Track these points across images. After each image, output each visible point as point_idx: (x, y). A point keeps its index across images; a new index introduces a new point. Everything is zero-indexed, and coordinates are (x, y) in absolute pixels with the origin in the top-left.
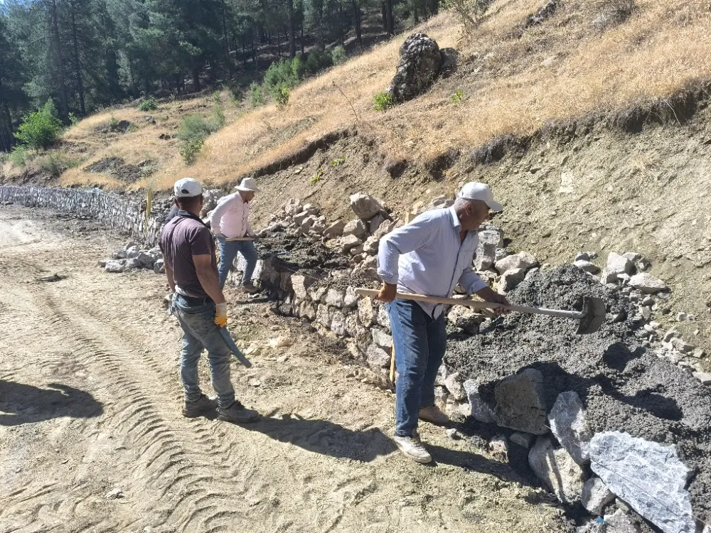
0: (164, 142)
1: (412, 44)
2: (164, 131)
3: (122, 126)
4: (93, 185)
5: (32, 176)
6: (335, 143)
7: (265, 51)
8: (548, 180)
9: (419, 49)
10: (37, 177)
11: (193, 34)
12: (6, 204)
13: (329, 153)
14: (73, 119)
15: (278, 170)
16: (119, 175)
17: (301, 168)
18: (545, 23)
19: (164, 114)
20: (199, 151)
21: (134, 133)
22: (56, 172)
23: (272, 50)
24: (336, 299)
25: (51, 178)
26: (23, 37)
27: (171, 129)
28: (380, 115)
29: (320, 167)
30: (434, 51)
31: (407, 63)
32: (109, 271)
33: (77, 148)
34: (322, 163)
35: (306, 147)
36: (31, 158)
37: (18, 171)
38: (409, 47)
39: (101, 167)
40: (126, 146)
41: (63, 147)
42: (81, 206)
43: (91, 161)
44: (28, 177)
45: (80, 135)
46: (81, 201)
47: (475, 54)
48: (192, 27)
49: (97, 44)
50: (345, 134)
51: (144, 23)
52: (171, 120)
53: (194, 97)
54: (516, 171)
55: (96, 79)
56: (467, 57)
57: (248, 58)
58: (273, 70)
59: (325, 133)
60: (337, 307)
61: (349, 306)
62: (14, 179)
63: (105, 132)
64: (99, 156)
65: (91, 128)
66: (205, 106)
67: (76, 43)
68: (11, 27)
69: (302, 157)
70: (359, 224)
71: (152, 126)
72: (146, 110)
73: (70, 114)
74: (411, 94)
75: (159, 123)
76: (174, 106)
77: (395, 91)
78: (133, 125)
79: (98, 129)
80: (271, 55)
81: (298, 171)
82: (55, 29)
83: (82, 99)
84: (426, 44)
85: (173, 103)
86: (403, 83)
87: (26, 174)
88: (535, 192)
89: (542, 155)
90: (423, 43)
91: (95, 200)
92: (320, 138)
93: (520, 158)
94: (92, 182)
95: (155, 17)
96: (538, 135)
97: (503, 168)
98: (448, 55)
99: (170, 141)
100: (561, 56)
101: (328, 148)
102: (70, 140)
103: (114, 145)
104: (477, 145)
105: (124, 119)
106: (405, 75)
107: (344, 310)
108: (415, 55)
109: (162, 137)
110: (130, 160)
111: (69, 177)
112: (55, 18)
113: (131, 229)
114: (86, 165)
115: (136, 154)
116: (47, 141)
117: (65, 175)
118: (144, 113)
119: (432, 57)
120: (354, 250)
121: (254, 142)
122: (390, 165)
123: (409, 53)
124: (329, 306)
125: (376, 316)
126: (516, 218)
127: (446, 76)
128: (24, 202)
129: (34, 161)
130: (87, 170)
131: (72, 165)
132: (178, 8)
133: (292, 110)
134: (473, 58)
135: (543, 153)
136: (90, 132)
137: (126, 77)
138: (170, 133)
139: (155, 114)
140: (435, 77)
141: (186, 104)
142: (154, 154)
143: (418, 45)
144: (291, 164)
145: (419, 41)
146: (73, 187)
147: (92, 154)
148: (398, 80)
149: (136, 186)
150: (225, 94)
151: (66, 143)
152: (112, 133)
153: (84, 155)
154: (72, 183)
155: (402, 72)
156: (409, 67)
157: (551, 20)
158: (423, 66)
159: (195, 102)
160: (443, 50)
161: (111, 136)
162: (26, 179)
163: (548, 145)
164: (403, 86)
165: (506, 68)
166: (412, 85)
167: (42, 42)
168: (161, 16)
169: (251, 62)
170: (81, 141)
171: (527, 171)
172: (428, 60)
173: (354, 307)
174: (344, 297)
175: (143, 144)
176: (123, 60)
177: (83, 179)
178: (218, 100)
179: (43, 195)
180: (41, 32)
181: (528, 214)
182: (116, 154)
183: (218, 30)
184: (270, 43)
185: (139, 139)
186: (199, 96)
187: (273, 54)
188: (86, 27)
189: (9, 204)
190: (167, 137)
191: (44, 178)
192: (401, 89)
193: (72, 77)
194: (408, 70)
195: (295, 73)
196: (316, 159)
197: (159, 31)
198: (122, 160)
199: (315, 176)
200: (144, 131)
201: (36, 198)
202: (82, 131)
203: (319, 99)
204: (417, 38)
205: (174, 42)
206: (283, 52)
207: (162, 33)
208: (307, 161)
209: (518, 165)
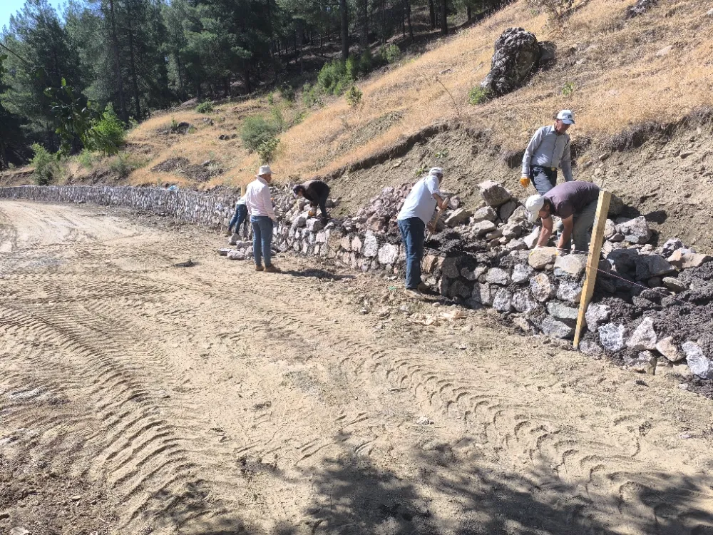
0: (224, 142)
1: (510, 38)
2: (223, 132)
3: (181, 128)
4: (165, 184)
5: (101, 176)
6: (434, 137)
7: (307, 52)
8: (705, 163)
9: (518, 43)
10: (105, 177)
11: (245, 37)
12: (80, 203)
13: (429, 146)
14: (134, 123)
15: (374, 164)
16: (188, 175)
17: (400, 162)
18: (649, 14)
19: (221, 115)
20: (274, 149)
21: (192, 135)
22: (125, 173)
23: (315, 51)
24: (500, 278)
25: (120, 178)
26: (82, 44)
27: (228, 130)
28: (480, 109)
29: (421, 160)
30: (533, 45)
31: (505, 57)
32: (232, 258)
33: (142, 149)
34: (423, 156)
35: (403, 142)
36: (99, 159)
37: (86, 172)
38: (506, 41)
39: (168, 167)
40: (187, 146)
41: (128, 148)
42: (157, 204)
43: (157, 162)
44: (97, 177)
45: (143, 136)
46: (157, 199)
47: (575, 46)
48: (244, 31)
49: (152, 49)
50: (445, 128)
51: (198, 28)
52: (228, 122)
53: (248, 99)
54: (661, 156)
55: (151, 83)
56: (566, 50)
57: (291, 60)
58: (328, 70)
59: (423, 128)
60: (501, 285)
61: (517, 283)
62: (84, 179)
63: (167, 134)
64: (164, 156)
65: (153, 131)
66: (259, 107)
67: (132, 48)
68: (72, 34)
69: (401, 151)
70: (489, 210)
71: (211, 127)
72: (203, 111)
73: (130, 117)
74: (509, 88)
75: (216, 125)
76: (229, 107)
77: (493, 85)
78: (192, 127)
79: (160, 130)
80: (313, 56)
81: (397, 165)
82: (113, 36)
83: (137, 102)
84: (526, 37)
85: (229, 105)
86: (502, 77)
87: (95, 174)
88: (691, 176)
89: (692, 141)
90: (522, 36)
91: (173, 197)
92: (418, 132)
93: (664, 144)
94: (162, 181)
95: (207, 22)
96: (685, 122)
97: (644, 154)
98: (546, 48)
99: (229, 141)
100: (679, 46)
101: (426, 141)
102: (134, 142)
103: (175, 146)
104: (614, 132)
105: (183, 122)
106: (503, 69)
107: (512, 288)
108: (513, 49)
109: (221, 138)
110: (195, 161)
111: (139, 177)
112: (113, 25)
113: (219, 223)
114: (152, 165)
115: (199, 154)
116: (114, 143)
117: (135, 174)
118: (201, 115)
119: (530, 51)
120: (490, 234)
121: (332, 139)
122: (508, 156)
123: (507, 47)
124: (491, 285)
125: (554, 292)
126: (675, 200)
127: (546, 69)
128: (98, 201)
129: (103, 162)
130: (155, 170)
131: (141, 165)
132: (229, 12)
133: (366, 108)
134: (573, 50)
135: (693, 138)
136: (153, 134)
137: (174, 82)
138: (227, 133)
139: (212, 116)
140: (535, 70)
141: (241, 106)
142: (218, 154)
143: (516, 39)
144: (388, 158)
145: (518, 35)
146: (143, 185)
147: (156, 155)
148: (496, 74)
149: (211, 184)
150: (276, 95)
151: (130, 144)
152: (173, 135)
153: (149, 156)
154: (142, 183)
155: (501, 66)
156: (507, 61)
157: (654, 10)
158: (521, 60)
159: (250, 103)
160: (541, 43)
161: (171, 138)
162: (96, 179)
163: (699, 131)
164: (502, 80)
165: (613, 58)
166: (510, 78)
167: (101, 47)
168: (213, 20)
169: (293, 64)
170: (144, 143)
171: (675, 156)
172: (527, 54)
173: (525, 284)
174: (511, 275)
175: (204, 145)
176: (172, 66)
177: (153, 178)
178: (272, 102)
179: (118, 194)
180: (99, 39)
181: (688, 196)
182: (180, 155)
183: (268, 32)
184: (312, 44)
185: (200, 140)
186: (253, 98)
187: (316, 55)
188: (140, 33)
189: (82, 202)
190: (227, 138)
191: (113, 178)
192: (500, 83)
193: (128, 82)
194: (506, 64)
195: (349, 72)
196: (415, 152)
197: (212, 35)
198: (187, 160)
199: (417, 169)
200: (203, 133)
201: (110, 196)
202: (145, 133)
203: (394, 96)
204: (514, 32)
205: (225, 45)
206: (325, 53)
207: (216, 36)
208: (405, 154)
209: (663, 150)
